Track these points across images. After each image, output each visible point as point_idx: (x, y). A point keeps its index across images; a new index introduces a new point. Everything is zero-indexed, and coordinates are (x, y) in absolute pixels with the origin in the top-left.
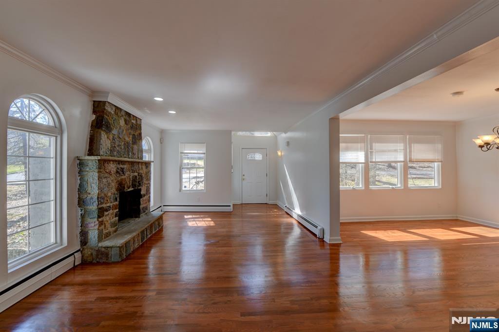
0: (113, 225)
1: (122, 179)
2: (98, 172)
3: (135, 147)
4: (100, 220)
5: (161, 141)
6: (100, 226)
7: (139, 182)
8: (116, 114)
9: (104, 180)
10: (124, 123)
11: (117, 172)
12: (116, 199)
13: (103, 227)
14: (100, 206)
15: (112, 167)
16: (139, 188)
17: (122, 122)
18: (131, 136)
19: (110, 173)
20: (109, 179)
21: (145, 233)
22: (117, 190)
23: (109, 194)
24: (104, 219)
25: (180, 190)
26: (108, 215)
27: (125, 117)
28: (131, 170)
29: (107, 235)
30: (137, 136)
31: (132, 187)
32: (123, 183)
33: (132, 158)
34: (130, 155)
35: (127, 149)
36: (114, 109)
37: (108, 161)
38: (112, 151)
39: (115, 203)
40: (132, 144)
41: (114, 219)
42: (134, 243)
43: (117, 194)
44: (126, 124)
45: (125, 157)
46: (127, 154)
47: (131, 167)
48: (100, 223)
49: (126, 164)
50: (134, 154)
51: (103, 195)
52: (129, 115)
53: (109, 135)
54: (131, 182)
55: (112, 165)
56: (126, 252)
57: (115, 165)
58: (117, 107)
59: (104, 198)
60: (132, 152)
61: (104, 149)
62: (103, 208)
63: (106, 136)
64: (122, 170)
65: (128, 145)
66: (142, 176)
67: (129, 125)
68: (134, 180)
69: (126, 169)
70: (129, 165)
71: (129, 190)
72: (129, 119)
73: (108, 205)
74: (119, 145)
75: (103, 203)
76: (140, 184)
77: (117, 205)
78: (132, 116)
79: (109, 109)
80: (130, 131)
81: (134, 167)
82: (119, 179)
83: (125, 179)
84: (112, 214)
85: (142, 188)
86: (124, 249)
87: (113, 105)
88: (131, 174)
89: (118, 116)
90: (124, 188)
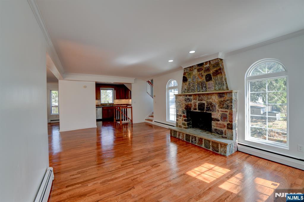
16: (208, 112)
23: (181, 110)
26: (180, 118)
27: (198, 68)
28: (197, 99)
29: (180, 126)
30: (212, 74)
31: (199, 110)
32: (189, 106)
33: (206, 91)
34: (203, 89)
35: (201, 86)
36: (188, 69)
37: (180, 95)
38: (188, 90)
39: (184, 115)
40: (206, 81)
41: (184, 122)
42: (179, 135)
43: (185, 111)
44: (198, 71)
45: (198, 92)
46: (201, 89)
47: (197, 97)
48: (177, 120)
49: (192, 96)
50: (208, 88)
51: (178, 109)
52: (202, 64)
53: (186, 83)
54: (197, 106)
55: (181, 97)
56: (174, 134)
57: (184, 97)
58: (190, 67)
59: (178, 111)
60: (205, 87)
61: (183, 90)
62: (178, 114)
63: (184, 84)
64: (188, 99)
65: (202, 84)
66: (211, 104)
67: (201, 71)
68: (201, 106)
69: (192, 99)
70: (196, 96)
71: (196, 111)
72: (201, 67)
73: (180, 114)
74: (193, 86)
75: (178, 112)
76: (208, 109)
77: (185, 116)
78: (204, 63)
79: (186, 71)
80: (203, 74)
81: (201, 97)
82: (187, 104)
83: (191, 104)
84: (183, 119)
85: (213, 113)
86: (172, 132)
87: (187, 68)
88: (198, 101)
89: (192, 70)
90: (190, 109)
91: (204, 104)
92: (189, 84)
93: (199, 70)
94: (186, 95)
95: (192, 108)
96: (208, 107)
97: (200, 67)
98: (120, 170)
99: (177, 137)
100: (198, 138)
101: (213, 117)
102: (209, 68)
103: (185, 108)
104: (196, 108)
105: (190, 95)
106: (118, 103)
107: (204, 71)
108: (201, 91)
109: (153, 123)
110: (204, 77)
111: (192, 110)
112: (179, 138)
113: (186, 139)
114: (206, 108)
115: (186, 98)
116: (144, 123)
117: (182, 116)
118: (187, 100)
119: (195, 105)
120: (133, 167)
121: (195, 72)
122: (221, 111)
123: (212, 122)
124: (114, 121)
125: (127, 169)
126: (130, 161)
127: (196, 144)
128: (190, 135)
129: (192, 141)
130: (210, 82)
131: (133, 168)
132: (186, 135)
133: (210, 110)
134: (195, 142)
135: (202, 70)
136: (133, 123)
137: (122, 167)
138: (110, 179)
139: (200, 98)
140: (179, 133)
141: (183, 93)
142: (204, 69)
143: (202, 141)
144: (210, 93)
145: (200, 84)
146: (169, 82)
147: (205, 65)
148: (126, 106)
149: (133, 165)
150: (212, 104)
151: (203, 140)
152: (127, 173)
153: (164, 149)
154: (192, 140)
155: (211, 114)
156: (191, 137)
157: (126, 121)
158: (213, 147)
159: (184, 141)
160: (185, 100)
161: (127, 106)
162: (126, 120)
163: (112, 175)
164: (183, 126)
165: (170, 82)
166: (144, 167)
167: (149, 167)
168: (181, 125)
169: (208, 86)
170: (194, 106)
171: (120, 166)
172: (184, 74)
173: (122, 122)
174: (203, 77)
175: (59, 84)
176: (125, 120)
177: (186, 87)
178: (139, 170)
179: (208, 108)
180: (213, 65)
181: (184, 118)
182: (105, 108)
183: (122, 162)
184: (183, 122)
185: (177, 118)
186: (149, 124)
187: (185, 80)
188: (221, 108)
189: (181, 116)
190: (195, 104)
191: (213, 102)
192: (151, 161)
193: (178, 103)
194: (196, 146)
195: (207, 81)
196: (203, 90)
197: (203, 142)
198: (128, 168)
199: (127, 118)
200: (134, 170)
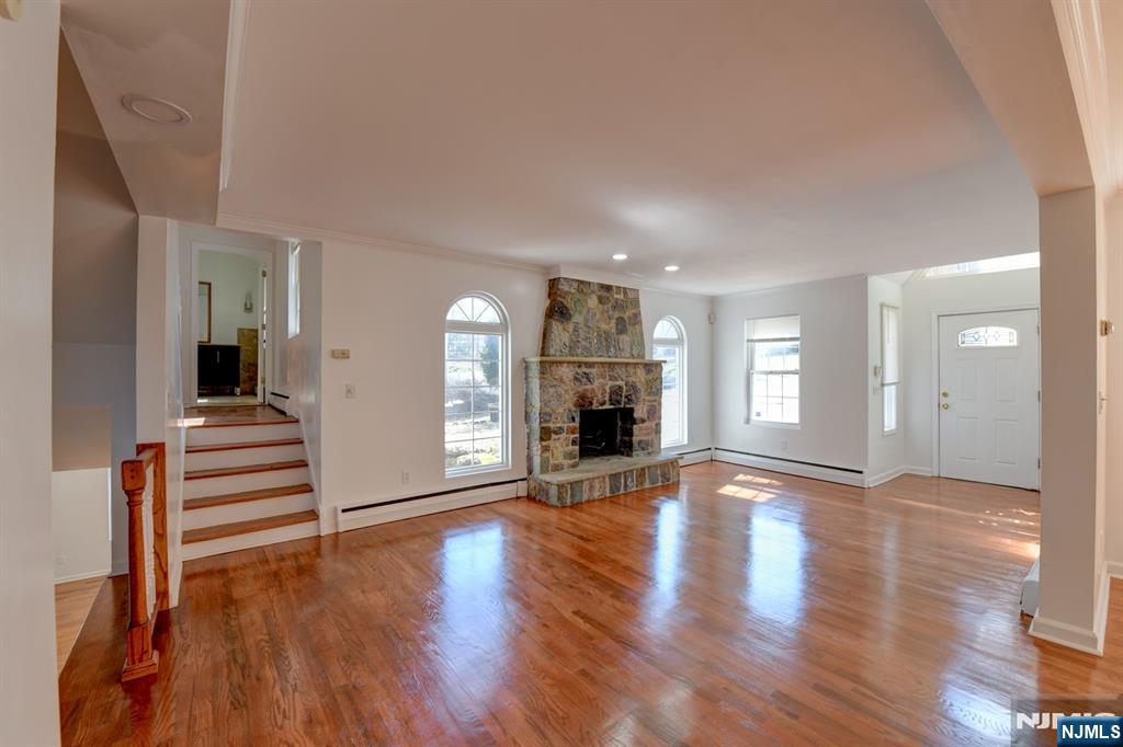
0: (569, 455)
1: (586, 390)
2: (540, 378)
3: (625, 338)
4: (544, 443)
5: (712, 319)
6: (542, 452)
7: (626, 397)
8: (580, 291)
9: (552, 390)
10: (596, 301)
11: (576, 379)
12: (573, 419)
13: (548, 454)
14: (544, 425)
15: (566, 372)
16: (628, 406)
17: (593, 302)
18: (614, 321)
19: (561, 380)
20: (559, 389)
21: (622, 481)
22: (575, 406)
23: (561, 410)
24: (551, 443)
25: (748, 421)
26: (558, 439)
27: (599, 293)
28: (607, 376)
29: (557, 467)
30: (628, 318)
31: (611, 404)
32: (589, 395)
33: (617, 357)
34: (611, 352)
35: (605, 343)
38: (573, 348)
39: (573, 425)
40: (617, 333)
41: (571, 447)
43: (575, 412)
44: (600, 302)
46: (605, 351)
47: (607, 371)
48: (545, 449)
49: (595, 366)
51: (549, 409)
52: (608, 288)
53: (567, 326)
54: (607, 395)
57: (571, 369)
58: (581, 282)
59: (551, 415)
60: (617, 347)
61: (558, 346)
62: (549, 428)
63: (561, 327)
64: (585, 375)
65: (607, 336)
66: (634, 386)
67: (607, 303)
68: (615, 393)
69: (595, 375)
70: (602, 367)
71: (604, 407)
72: (606, 294)
73: (558, 425)
74: (587, 338)
75: (549, 421)
76: (629, 400)
77: (575, 428)
79: (566, 288)
80: (610, 312)
81: (614, 371)
82: (580, 389)
83: (593, 390)
84: (568, 439)
85: (636, 407)
87: (572, 280)
88: (608, 382)
89: (585, 293)
90: (591, 403)
91: (620, 387)
93: (601, 300)
94: (580, 365)
95: (595, 401)
96: (629, 395)
97: (604, 294)
101: (635, 415)
102: (623, 303)
103: (577, 405)
104: (604, 399)
105: (590, 365)
107: (613, 307)
111: (595, 406)
112: (591, 498)
113: (611, 489)
115: (579, 371)
117: (566, 430)
118: (582, 377)
119: (603, 392)
122: (649, 401)
123: (635, 426)
128: (621, 473)
133: (632, 401)
134: (632, 484)
135: (610, 302)
139: (614, 374)
140: (591, 483)
141: (555, 355)
142: (613, 301)
145: (604, 336)
147: (616, 293)
151: (647, 471)
154: (625, 483)
155: (632, 410)
164: (566, 462)
168: (560, 460)
170: (601, 394)
174: (610, 321)
177: (565, 338)
179: (629, 397)
180: (630, 300)
181: (572, 436)
184: (567, 447)
185: (548, 442)
187: (565, 314)
188: (649, 394)
189: (560, 431)
190: (603, 390)
191: (636, 384)
195: (620, 332)
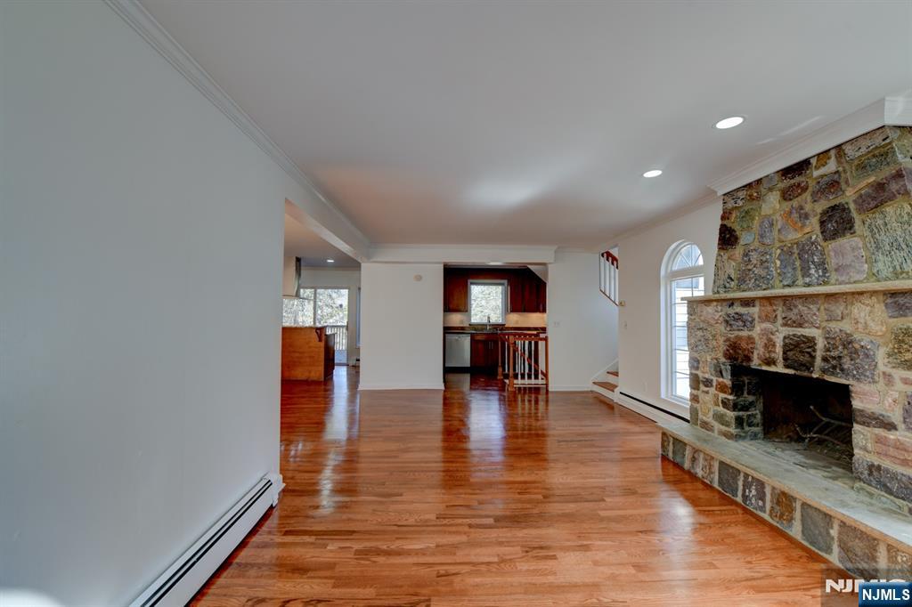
0: (720, 419)
1: (741, 338)
4: (693, 392)
6: (692, 401)
8: (750, 199)
10: (778, 200)
12: (723, 374)
13: (697, 406)
18: (816, 219)
22: (724, 357)
26: (707, 392)
27: (781, 185)
28: (779, 318)
29: (705, 425)
30: (855, 201)
31: (787, 367)
32: (744, 345)
33: (825, 283)
34: (809, 275)
35: (798, 263)
36: (742, 194)
37: (706, 302)
38: (742, 280)
39: (721, 380)
40: (825, 240)
41: (721, 409)
42: (694, 460)
43: (724, 364)
44: (785, 199)
45: (784, 286)
46: (799, 273)
47: (780, 311)
48: (694, 398)
49: (757, 303)
50: (836, 270)
51: (696, 355)
52: (801, 167)
53: (731, 252)
54: (779, 350)
55: (710, 309)
56: (674, 452)
57: (720, 308)
58: (749, 186)
59: (698, 362)
60: (822, 265)
61: (721, 281)
62: (696, 376)
63: (725, 257)
64: (739, 317)
65: (802, 251)
66: (848, 342)
67: (800, 194)
68: (798, 349)
69: (756, 316)
70: (771, 305)
71: (772, 369)
72: (798, 179)
73: (707, 376)
74: (762, 262)
75: (697, 368)
76: (834, 367)
77: (726, 386)
78: (814, 161)
79: (731, 204)
80: (808, 207)
81: (795, 311)
82: (732, 336)
83: (750, 339)
84: (716, 397)
85: (857, 387)
86: (669, 442)
87: (738, 190)
88: (781, 329)
89: (758, 198)
90: (748, 359)
91: (811, 341)
92: (746, 255)
93: (786, 195)
94: (731, 303)
95: (755, 356)
96: (834, 358)
97: (792, 181)
98: (423, 531)
99: (687, 465)
100: (774, 488)
101: (857, 404)
102: (836, 177)
103: (728, 356)
104: (773, 355)
105: (747, 302)
106: (517, 322)
107: (814, 194)
108: (800, 282)
109: (615, 397)
110: (814, 223)
111: (755, 363)
112: (692, 471)
113: (720, 483)
114: (825, 359)
115: (731, 311)
116: (587, 392)
117: (714, 384)
118: (735, 320)
119: (770, 345)
120: (465, 533)
121: (772, 203)
122: (905, 381)
123: (856, 427)
124: (499, 378)
125: (445, 532)
126: (469, 512)
127: (761, 514)
128: (739, 471)
129: (745, 497)
130: (845, 242)
131: (464, 538)
132: (722, 463)
133: (842, 370)
134: (761, 503)
135: (805, 189)
136: (550, 390)
137: (439, 523)
138: (385, 547)
139: (793, 315)
140: (695, 452)
141: (718, 292)
142: (812, 184)
143: (792, 510)
144: (843, 294)
145: (796, 251)
146: (672, 252)
147: (817, 168)
148: (535, 332)
149: (470, 526)
150: (851, 342)
151: (798, 506)
152: (437, 546)
153: (608, 500)
154: (744, 491)
155: (844, 392)
156: (741, 478)
157: (533, 381)
158: (845, 549)
159: (709, 487)
160: (727, 322)
161: (537, 335)
162: (533, 376)
163: (397, 538)
164: (717, 425)
165: (676, 252)
166: (501, 544)
167: (516, 551)
168: (709, 419)
169: (833, 262)
170: (766, 346)
171: (433, 517)
172: (723, 218)
173: (515, 382)
174: (807, 222)
175: (362, 272)
176: (530, 377)
177: (731, 268)
178: (478, 550)
179: (834, 362)
180: (856, 162)
181: (722, 396)
182: (479, 338)
183: (447, 506)
184: (717, 408)
185: (695, 392)
186: (602, 398)
187: (727, 238)
188: (907, 365)
189: (708, 383)
190: (770, 340)
191: (856, 336)
192: (533, 532)
193: (700, 333)
194: (762, 521)
195: (830, 235)
196: (807, 280)
197: (798, 515)
198: (450, 533)
199: (536, 371)
200: (463, 543)
